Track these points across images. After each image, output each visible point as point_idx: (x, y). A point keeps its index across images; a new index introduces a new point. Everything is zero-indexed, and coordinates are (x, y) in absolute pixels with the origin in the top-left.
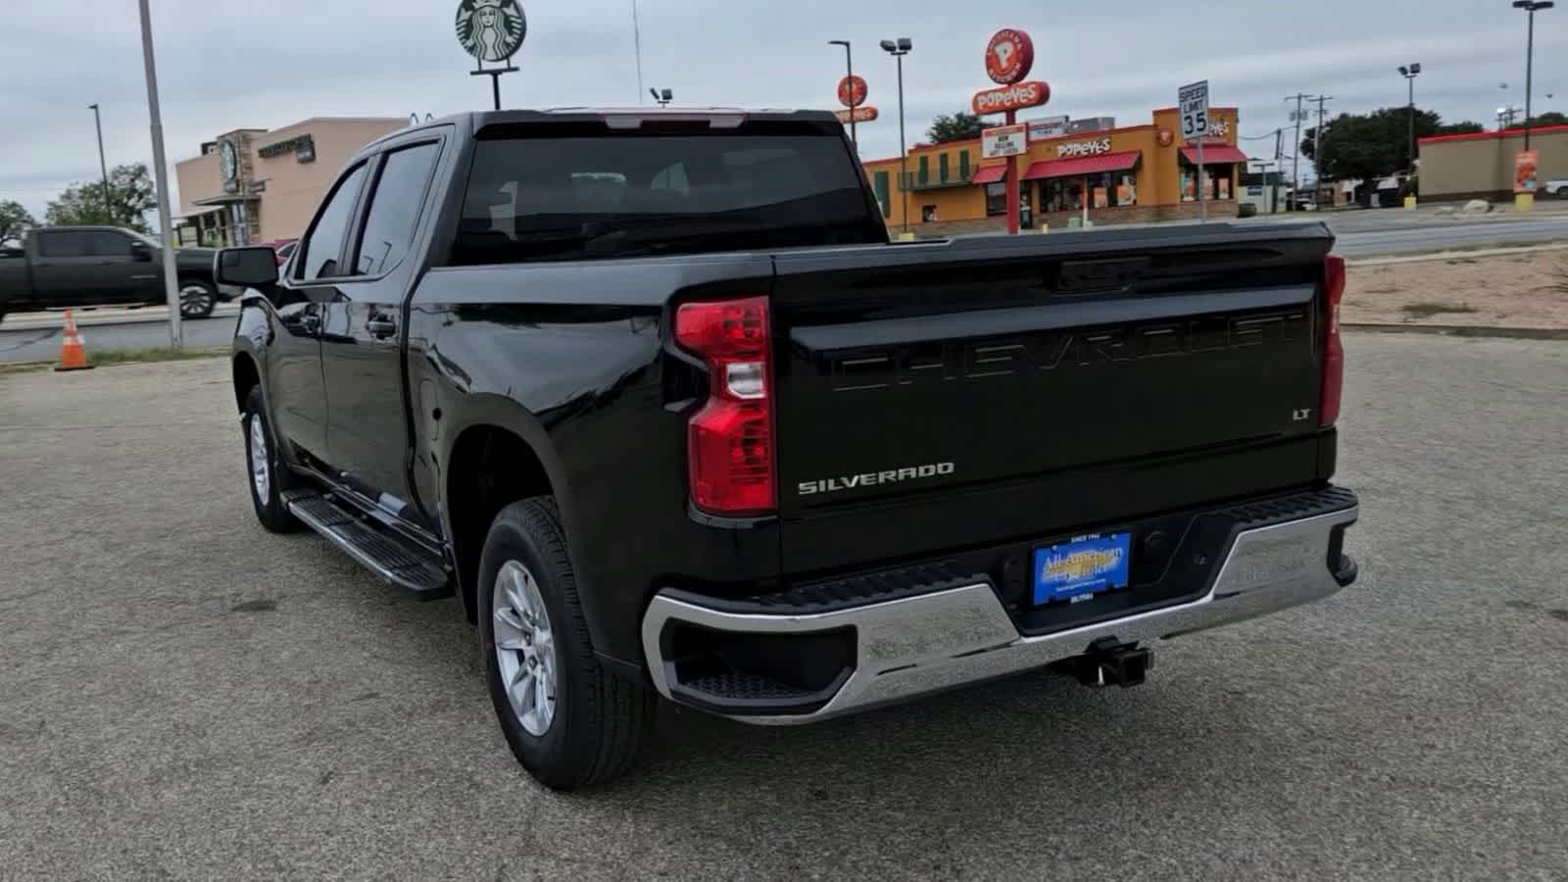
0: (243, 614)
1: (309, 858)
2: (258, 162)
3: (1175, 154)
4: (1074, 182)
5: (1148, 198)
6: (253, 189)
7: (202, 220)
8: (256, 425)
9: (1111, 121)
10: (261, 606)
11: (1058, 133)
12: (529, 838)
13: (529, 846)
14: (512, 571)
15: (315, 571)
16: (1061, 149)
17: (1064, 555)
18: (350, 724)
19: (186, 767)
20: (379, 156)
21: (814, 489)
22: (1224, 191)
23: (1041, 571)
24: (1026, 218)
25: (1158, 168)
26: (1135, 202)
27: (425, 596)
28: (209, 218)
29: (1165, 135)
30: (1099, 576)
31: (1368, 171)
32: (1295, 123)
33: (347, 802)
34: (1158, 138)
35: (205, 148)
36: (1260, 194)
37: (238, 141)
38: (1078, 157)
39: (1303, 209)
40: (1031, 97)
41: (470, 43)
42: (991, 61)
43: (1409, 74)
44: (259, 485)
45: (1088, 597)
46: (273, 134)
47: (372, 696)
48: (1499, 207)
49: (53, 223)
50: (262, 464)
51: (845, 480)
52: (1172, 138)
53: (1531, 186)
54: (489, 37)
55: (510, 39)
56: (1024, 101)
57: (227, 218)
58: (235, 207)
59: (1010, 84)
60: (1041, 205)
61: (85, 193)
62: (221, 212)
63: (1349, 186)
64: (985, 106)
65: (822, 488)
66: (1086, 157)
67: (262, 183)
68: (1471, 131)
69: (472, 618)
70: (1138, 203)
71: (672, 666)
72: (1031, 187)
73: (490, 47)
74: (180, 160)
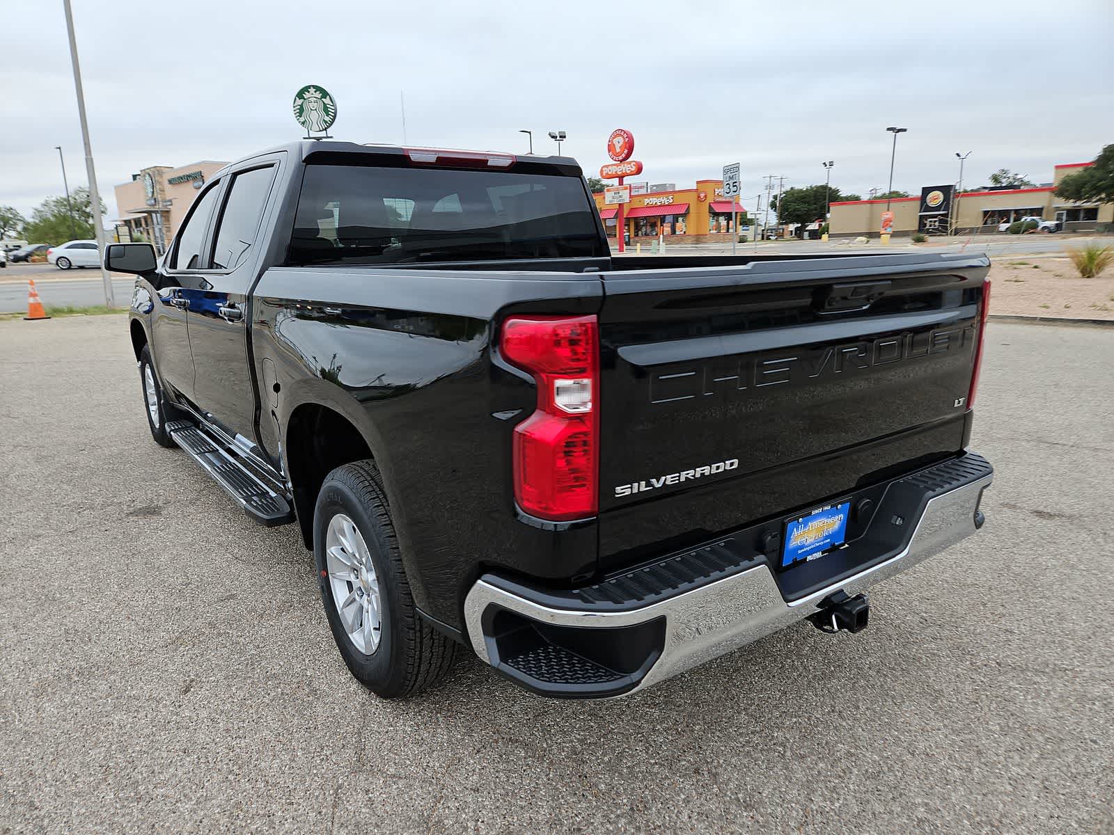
0: (135, 518)
1: (165, 784)
2: (167, 186)
3: (708, 205)
4: (653, 220)
5: (692, 231)
6: (165, 204)
7: (133, 222)
8: (148, 371)
9: (674, 185)
10: (151, 511)
11: (643, 191)
12: (360, 750)
13: (360, 765)
14: (342, 522)
15: (193, 480)
16: (647, 201)
17: (806, 525)
18: (212, 625)
19: (69, 678)
20: (229, 177)
21: (628, 492)
22: (732, 228)
23: (790, 539)
24: (627, 240)
25: (699, 214)
26: (685, 232)
27: (271, 523)
28: (138, 222)
29: (702, 195)
30: (827, 537)
31: (803, 219)
32: (767, 191)
33: (204, 714)
34: (699, 197)
35: (135, 177)
36: (748, 230)
37: (153, 174)
38: (655, 206)
39: (770, 239)
40: (633, 170)
41: (302, 119)
42: (611, 148)
43: (828, 167)
44: (153, 413)
45: (818, 555)
46: (177, 170)
47: (233, 597)
48: (872, 241)
49: (37, 221)
50: (153, 399)
51: (654, 481)
52: (706, 196)
53: (890, 230)
54: (314, 116)
55: (327, 119)
56: (628, 172)
57: (149, 220)
58: (154, 215)
59: (621, 161)
60: (635, 232)
61: (57, 202)
62: (145, 218)
63: (792, 227)
64: (607, 174)
65: (635, 491)
66: (659, 206)
67: (170, 201)
68: (855, 200)
69: (309, 545)
70: (687, 233)
71: (493, 641)
72: (629, 222)
73: (315, 123)
74: (116, 184)
